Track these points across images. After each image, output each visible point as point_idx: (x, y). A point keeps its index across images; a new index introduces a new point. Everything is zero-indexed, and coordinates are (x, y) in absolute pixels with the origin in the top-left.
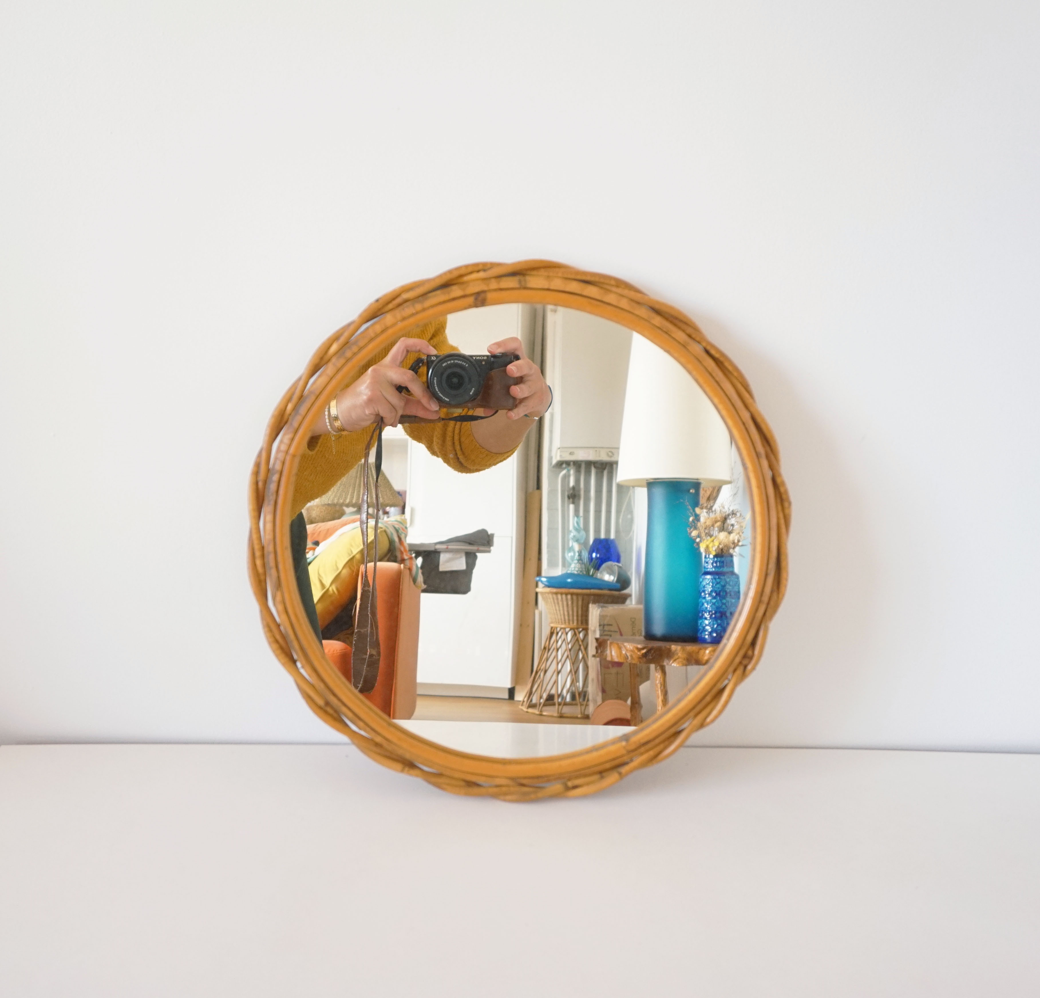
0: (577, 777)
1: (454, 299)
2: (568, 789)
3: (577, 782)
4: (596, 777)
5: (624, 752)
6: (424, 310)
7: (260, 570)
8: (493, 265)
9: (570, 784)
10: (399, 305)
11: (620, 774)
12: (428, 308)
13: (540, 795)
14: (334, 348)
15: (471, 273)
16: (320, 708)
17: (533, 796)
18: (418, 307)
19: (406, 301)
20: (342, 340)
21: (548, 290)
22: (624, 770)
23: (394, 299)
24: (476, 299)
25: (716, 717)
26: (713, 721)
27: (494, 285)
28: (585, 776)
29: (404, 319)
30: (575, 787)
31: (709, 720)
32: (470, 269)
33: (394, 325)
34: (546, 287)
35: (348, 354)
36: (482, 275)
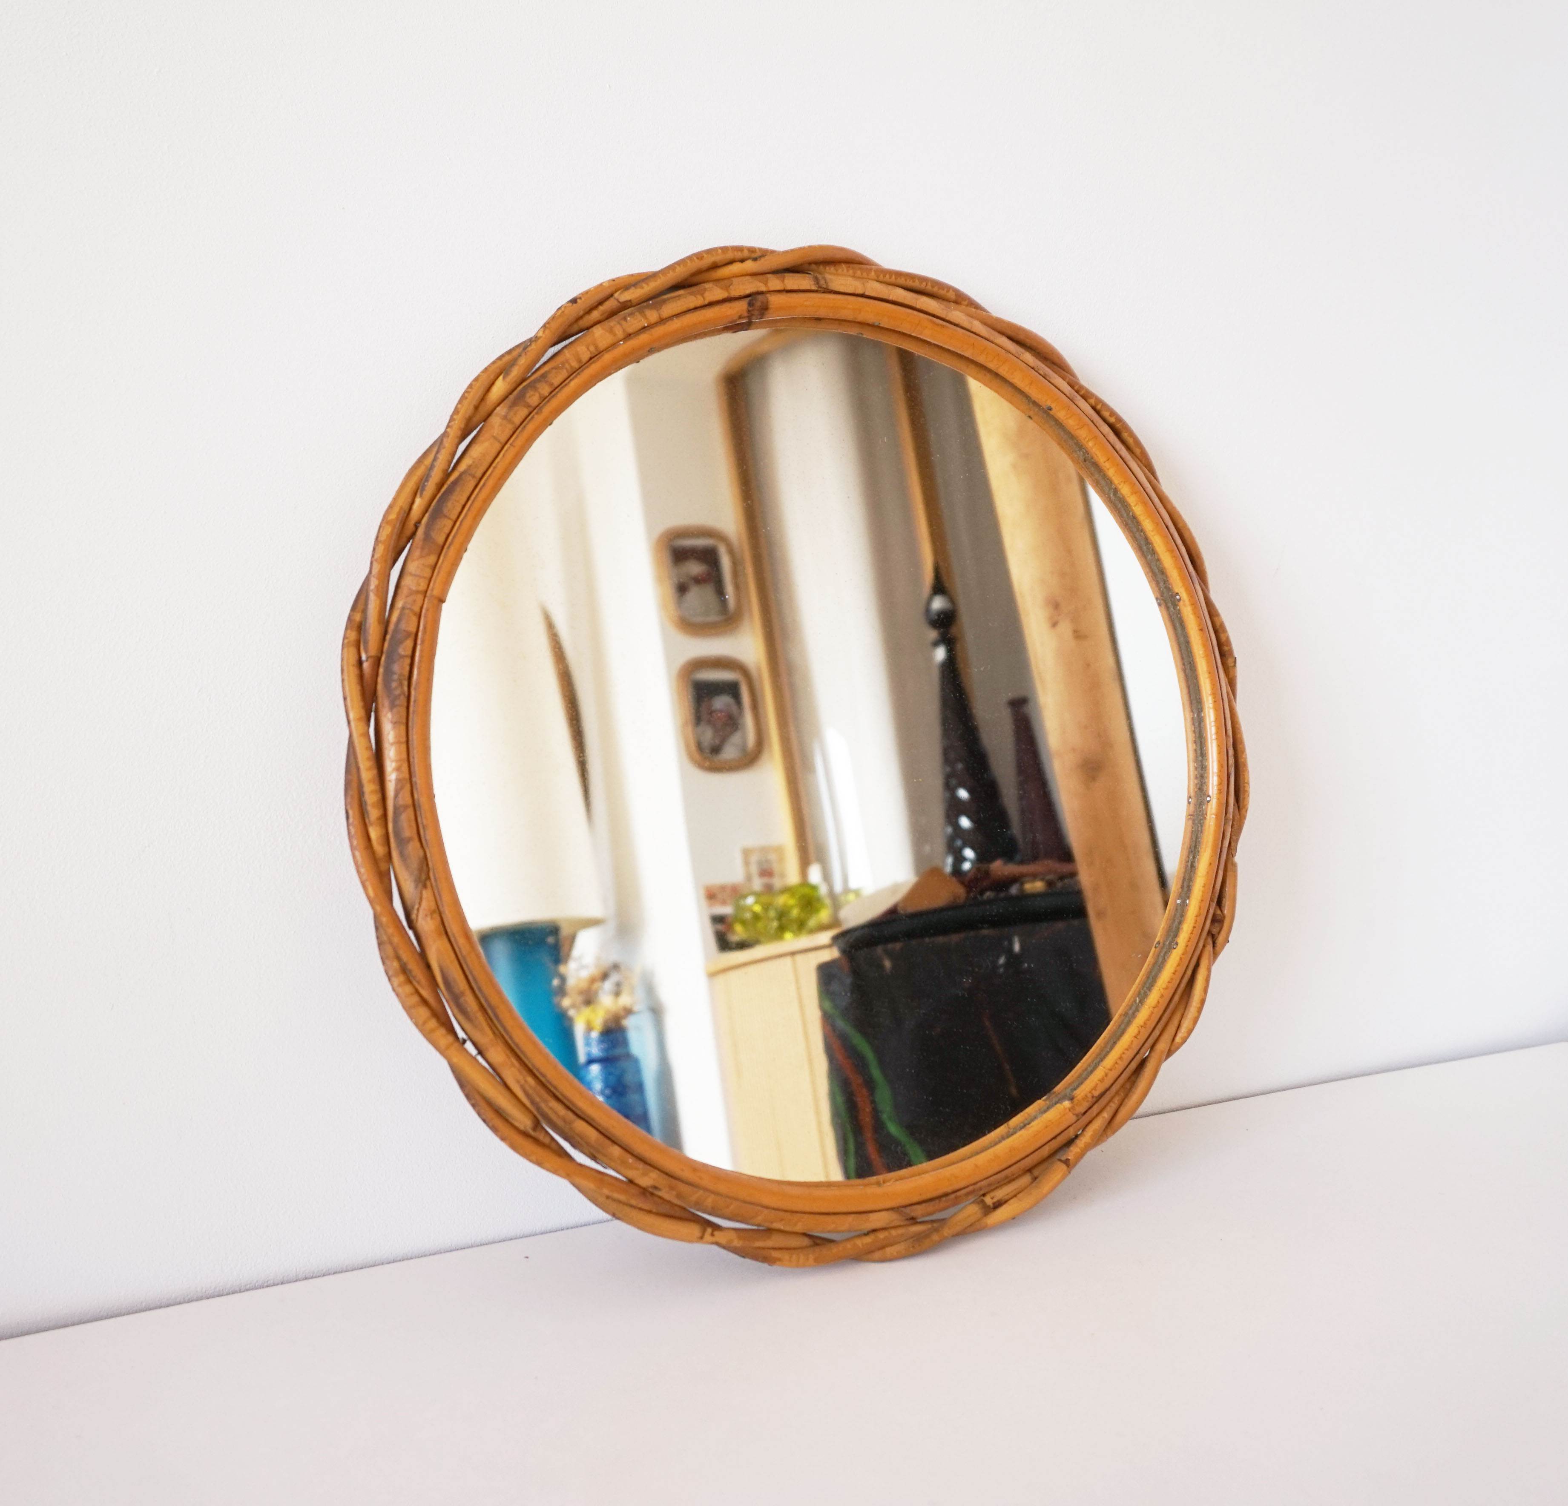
0: (999, 1185)
1: (711, 304)
2: (989, 1210)
3: (999, 1194)
4: (1026, 1179)
5: (1072, 1118)
6: (662, 321)
7: (380, 849)
8: (764, 253)
9: (988, 1200)
10: (612, 314)
11: (1066, 1162)
12: (671, 318)
13: (946, 1232)
14: (500, 387)
15: (731, 262)
16: (525, 1134)
17: (935, 1237)
18: (653, 316)
19: (625, 306)
20: (515, 373)
21: (862, 296)
22: (1072, 1153)
23: (601, 303)
24: (750, 304)
25: (1190, 1032)
26: (1184, 1040)
27: (775, 283)
28: (1010, 1180)
29: (628, 336)
30: (998, 1205)
31: (1178, 1039)
32: (730, 255)
33: (614, 345)
34: (860, 291)
35: (533, 399)
36: (749, 266)
